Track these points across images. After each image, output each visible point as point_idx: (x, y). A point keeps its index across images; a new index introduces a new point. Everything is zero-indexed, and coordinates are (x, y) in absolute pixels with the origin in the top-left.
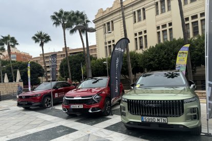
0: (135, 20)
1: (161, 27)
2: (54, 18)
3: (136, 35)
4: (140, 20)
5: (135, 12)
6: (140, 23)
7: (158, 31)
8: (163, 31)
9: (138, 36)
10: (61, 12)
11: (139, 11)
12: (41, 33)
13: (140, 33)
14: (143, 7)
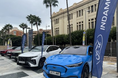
0: (78, 15)
1: (91, 20)
2: (27, 18)
3: (77, 23)
4: (80, 16)
5: (78, 11)
6: (80, 17)
7: (89, 22)
8: (92, 22)
9: (79, 24)
10: (31, 15)
11: (80, 11)
12: (23, 24)
13: (80, 23)
14: (82, 9)
